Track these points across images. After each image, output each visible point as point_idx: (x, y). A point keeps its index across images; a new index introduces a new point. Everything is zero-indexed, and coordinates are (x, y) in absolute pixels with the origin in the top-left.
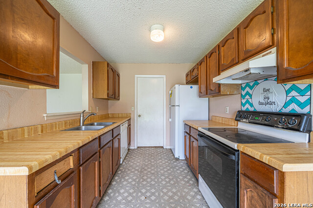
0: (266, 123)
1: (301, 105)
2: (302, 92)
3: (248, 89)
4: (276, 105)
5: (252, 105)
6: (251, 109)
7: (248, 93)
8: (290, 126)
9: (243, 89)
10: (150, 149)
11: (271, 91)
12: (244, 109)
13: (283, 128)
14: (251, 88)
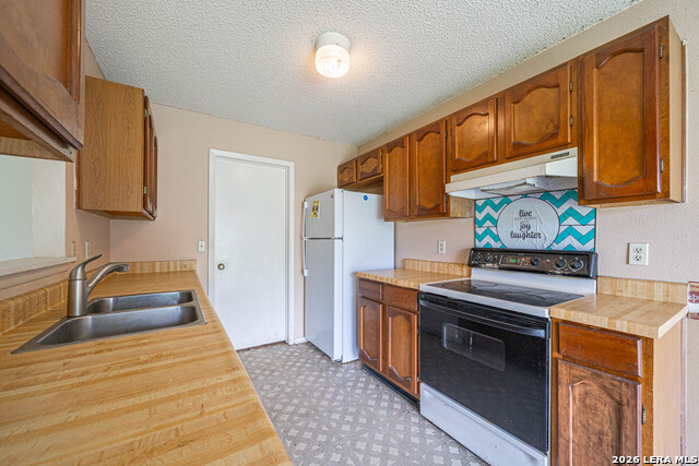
0: (533, 267)
1: (581, 239)
2: (583, 221)
3: (488, 210)
4: (543, 238)
5: (496, 238)
6: (495, 245)
7: (488, 217)
8: (574, 271)
9: (481, 209)
10: (254, 353)
11: (533, 215)
12: (480, 245)
13: (564, 275)
14: (496, 208)
